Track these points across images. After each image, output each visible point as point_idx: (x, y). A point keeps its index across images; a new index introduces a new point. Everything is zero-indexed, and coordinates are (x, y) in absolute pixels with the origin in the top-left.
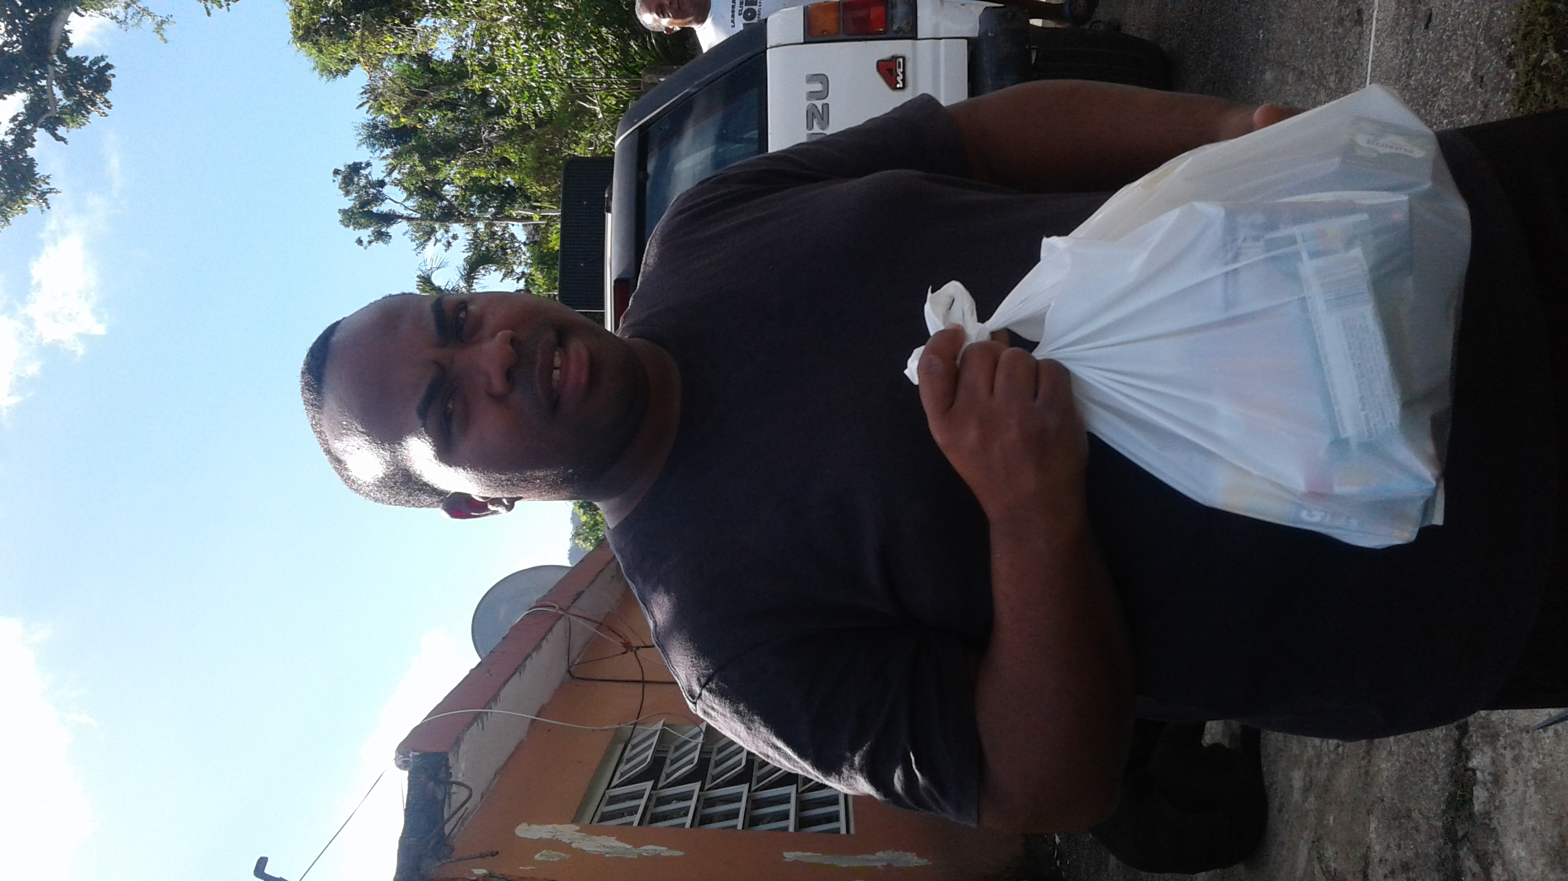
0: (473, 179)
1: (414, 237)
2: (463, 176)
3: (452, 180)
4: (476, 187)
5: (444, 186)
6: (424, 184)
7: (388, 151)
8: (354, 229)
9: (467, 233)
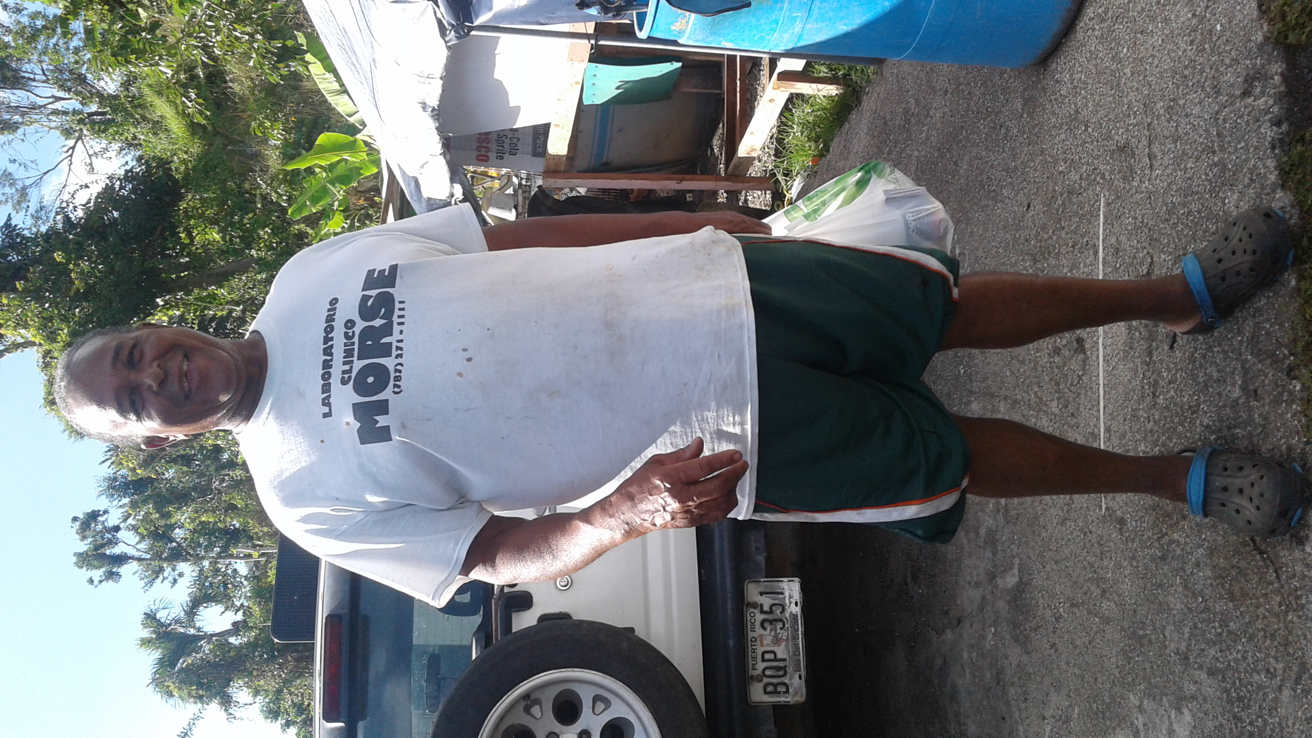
0: (201, 523)
1: (143, 576)
2: (193, 521)
3: (183, 524)
4: (203, 529)
5: (174, 529)
6: (157, 528)
7: (126, 500)
8: (88, 569)
9: (193, 571)
